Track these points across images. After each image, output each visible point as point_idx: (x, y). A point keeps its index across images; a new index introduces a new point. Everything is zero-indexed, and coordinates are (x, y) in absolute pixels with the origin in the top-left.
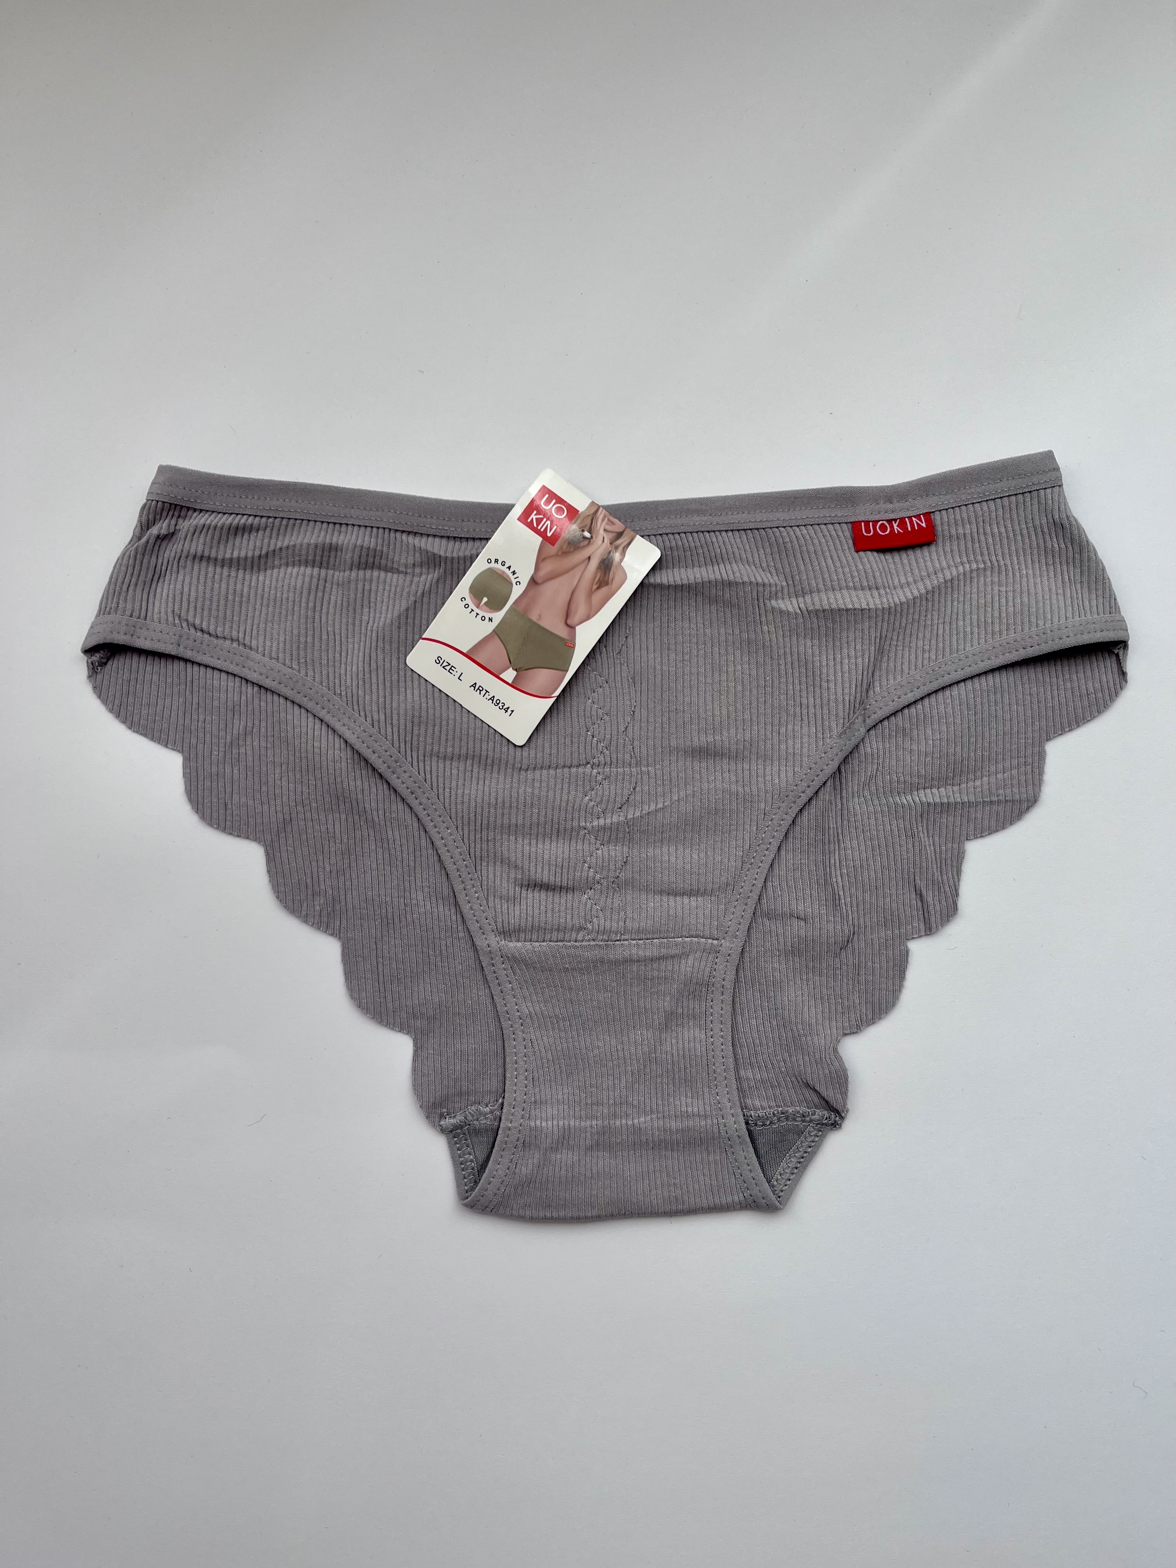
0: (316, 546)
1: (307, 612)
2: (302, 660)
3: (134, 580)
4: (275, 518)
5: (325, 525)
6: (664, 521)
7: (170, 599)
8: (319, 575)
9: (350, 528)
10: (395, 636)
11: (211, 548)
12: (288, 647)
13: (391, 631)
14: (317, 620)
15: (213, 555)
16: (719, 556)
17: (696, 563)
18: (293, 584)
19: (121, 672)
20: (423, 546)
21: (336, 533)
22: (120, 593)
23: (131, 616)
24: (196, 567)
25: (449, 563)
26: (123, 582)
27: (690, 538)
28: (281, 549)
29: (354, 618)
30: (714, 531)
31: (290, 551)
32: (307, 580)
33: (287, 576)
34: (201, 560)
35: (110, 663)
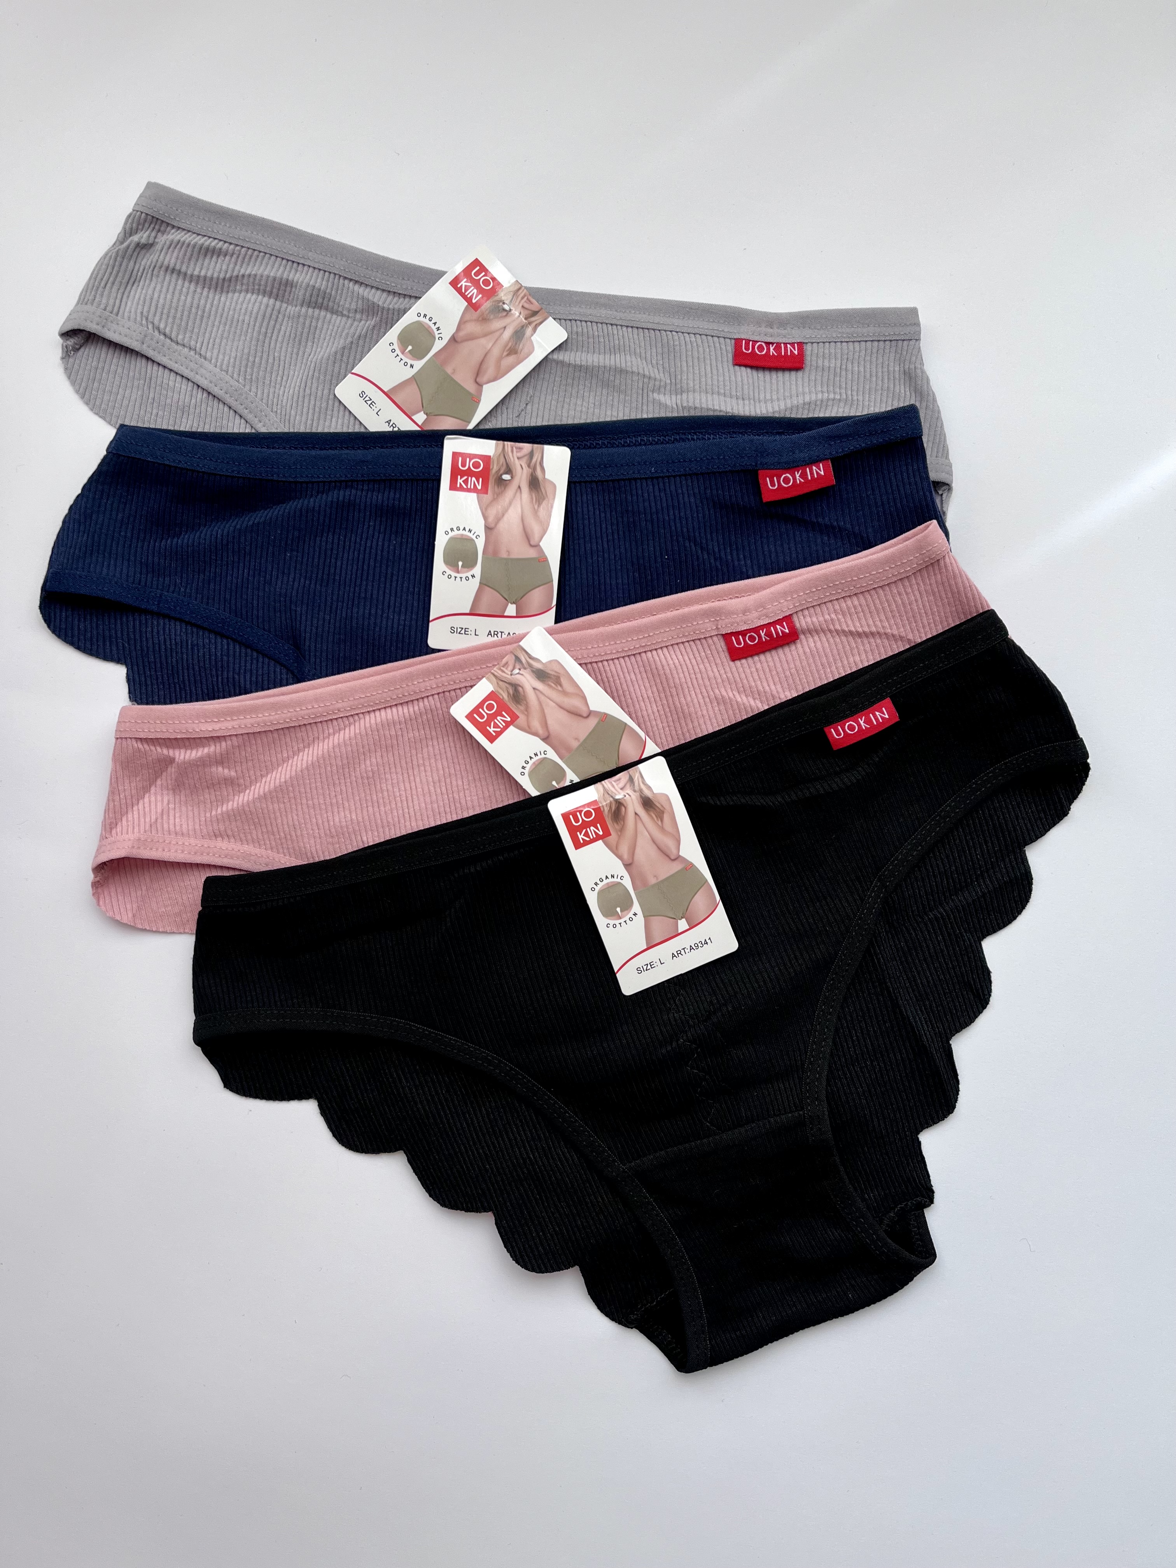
0: (275, 279)
1: (259, 335)
2: (248, 377)
3: (111, 279)
4: (242, 247)
5: (284, 261)
6: (576, 309)
7: (141, 302)
8: (274, 306)
9: (306, 267)
10: (330, 368)
11: (182, 263)
12: (237, 363)
13: (327, 364)
14: (266, 345)
15: (184, 269)
16: (617, 347)
17: (597, 350)
18: (250, 308)
19: (90, 359)
20: (366, 294)
21: (293, 271)
22: (98, 288)
23: (105, 310)
24: (167, 278)
25: (385, 312)
26: (102, 279)
27: (595, 328)
28: (243, 276)
29: (299, 349)
30: (617, 325)
31: (251, 280)
32: (263, 307)
33: (246, 301)
34: (173, 272)
35: (82, 350)
